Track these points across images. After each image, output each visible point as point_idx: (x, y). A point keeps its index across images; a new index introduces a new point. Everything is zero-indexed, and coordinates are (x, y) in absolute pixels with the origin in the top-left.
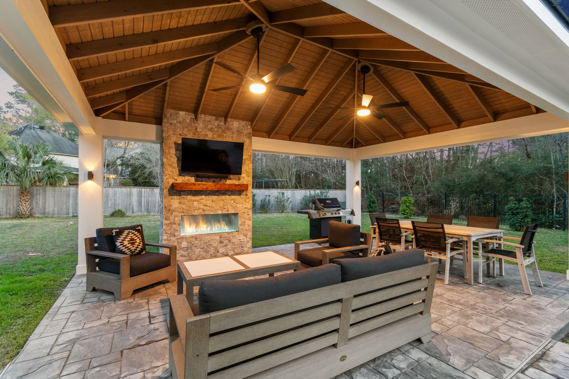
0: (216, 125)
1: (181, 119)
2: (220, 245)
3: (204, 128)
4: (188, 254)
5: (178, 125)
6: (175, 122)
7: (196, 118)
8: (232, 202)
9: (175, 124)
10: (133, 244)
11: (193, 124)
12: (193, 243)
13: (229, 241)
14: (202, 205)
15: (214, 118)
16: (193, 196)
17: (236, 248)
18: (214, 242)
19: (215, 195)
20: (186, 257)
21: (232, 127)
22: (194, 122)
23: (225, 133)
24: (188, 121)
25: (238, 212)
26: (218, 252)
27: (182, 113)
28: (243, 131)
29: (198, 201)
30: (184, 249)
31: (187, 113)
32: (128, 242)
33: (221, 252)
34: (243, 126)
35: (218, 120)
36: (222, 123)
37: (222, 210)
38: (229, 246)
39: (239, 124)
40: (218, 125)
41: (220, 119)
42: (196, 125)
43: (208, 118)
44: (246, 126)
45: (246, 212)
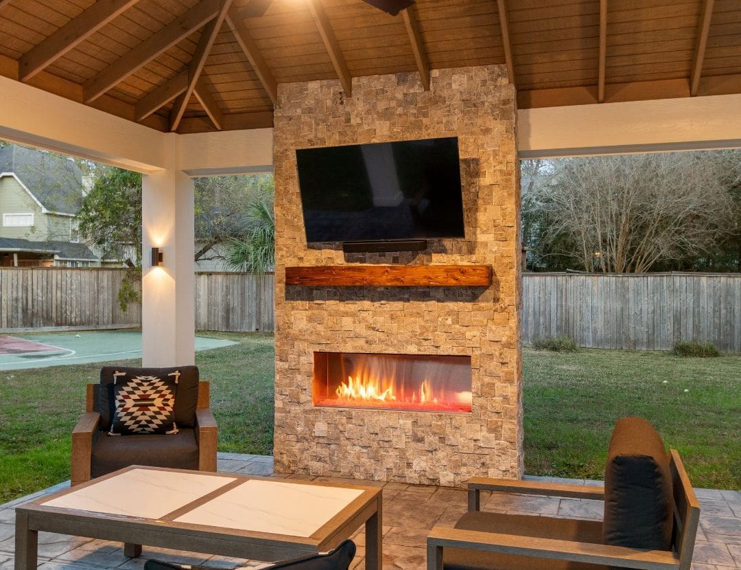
0: (400, 96)
1: (310, 102)
2: (413, 445)
3: (368, 112)
4: (331, 455)
5: (305, 118)
6: (299, 111)
7: (348, 91)
8: (449, 321)
9: (299, 117)
10: (144, 408)
11: (341, 107)
12: (341, 428)
13: (442, 439)
14: (363, 325)
15: (393, 77)
16: (341, 300)
17: (465, 465)
18: (398, 436)
19: (400, 300)
20: (325, 462)
21: (445, 93)
22: (342, 103)
23: (425, 115)
24: (329, 103)
25: (469, 353)
26: (409, 465)
27: (313, 86)
28: (484, 98)
29: (353, 315)
30: (321, 441)
31: (325, 82)
32: (134, 403)
33: (418, 469)
34: (484, 82)
35: (404, 81)
36: (417, 89)
37: (419, 344)
38: (440, 454)
39: (471, 78)
40: (405, 95)
41: (410, 77)
42: (348, 109)
43: (377, 82)
44: (492, 79)
45: (497, 353)
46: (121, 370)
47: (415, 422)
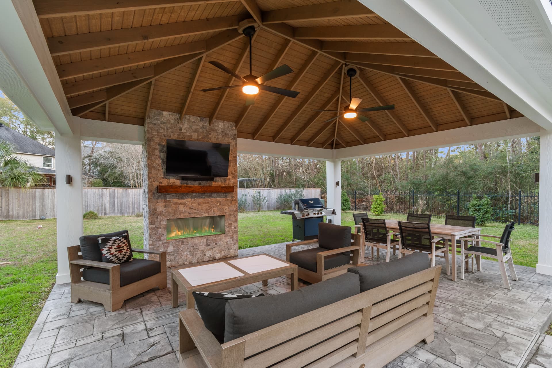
0: (201, 126)
1: (164, 120)
2: (207, 248)
3: (189, 128)
4: (175, 258)
5: (162, 126)
6: (159, 122)
7: (180, 118)
8: (218, 204)
9: (159, 125)
10: (120, 251)
11: (178, 124)
12: (179, 247)
13: (216, 244)
14: (188, 207)
15: (199, 118)
16: (178, 199)
17: (223, 250)
18: (201, 245)
19: (202, 198)
20: (173, 261)
21: (216, 128)
23: (210, 134)
24: (172, 121)
25: (224, 214)
26: (205, 255)
27: (165, 113)
28: (228, 132)
29: (184, 204)
30: (171, 253)
31: (170, 113)
32: (115, 250)
33: (208, 255)
34: (228, 127)
35: (203, 121)
36: (207, 124)
37: (208, 212)
38: (215, 249)
39: (224, 125)
40: (203, 125)
41: (204, 119)
42: (181, 126)
43: (192, 118)
44: (231, 127)
45: (233, 214)
46: (101, 236)
47: (207, 240)
